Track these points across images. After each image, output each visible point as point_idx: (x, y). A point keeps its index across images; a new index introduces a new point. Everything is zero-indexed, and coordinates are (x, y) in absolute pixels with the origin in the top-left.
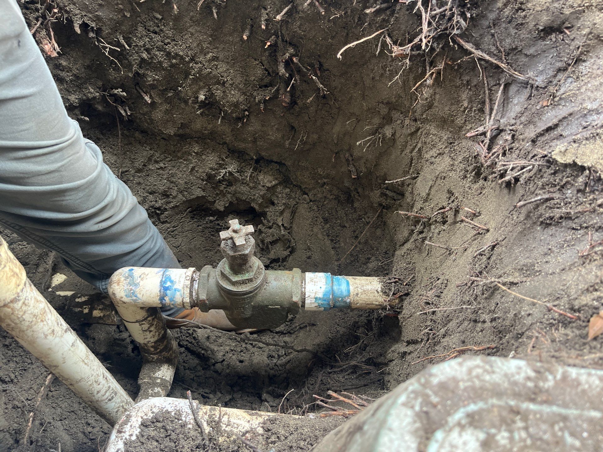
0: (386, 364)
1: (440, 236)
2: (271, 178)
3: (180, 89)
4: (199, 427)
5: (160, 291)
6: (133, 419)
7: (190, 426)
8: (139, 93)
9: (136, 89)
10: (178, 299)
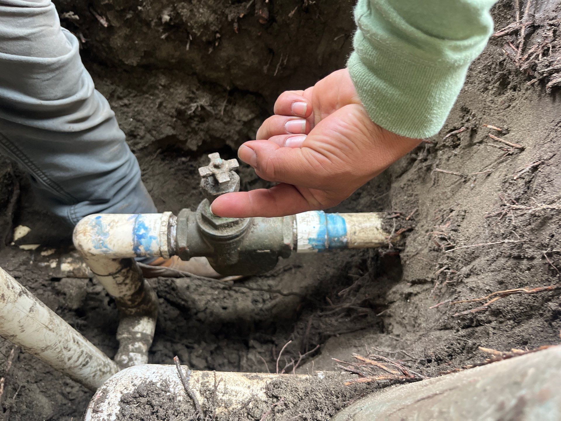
0: (386, 307)
1: (450, 162)
2: (246, 111)
3: (140, 8)
4: (191, 398)
5: (133, 240)
6: (111, 395)
7: (180, 398)
8: (94, 16)
9: (90, 12)
10: (155, 248)
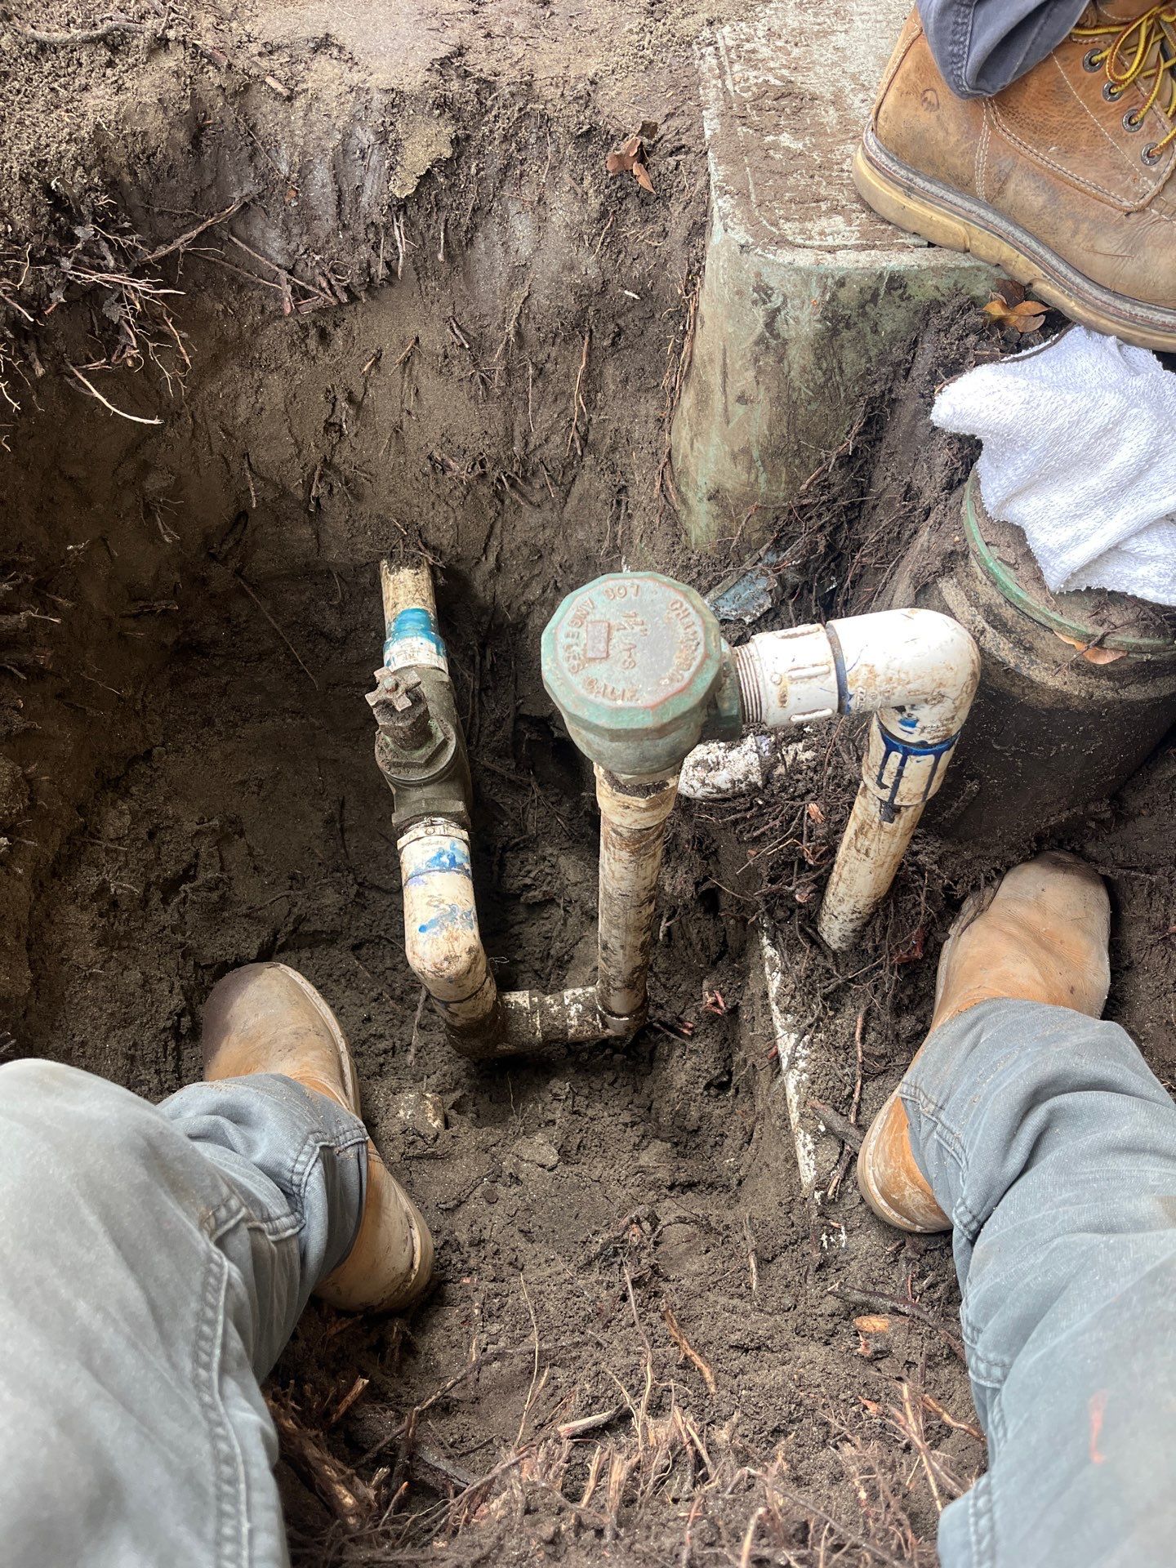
5: (458, 872)
10: (464, 846)
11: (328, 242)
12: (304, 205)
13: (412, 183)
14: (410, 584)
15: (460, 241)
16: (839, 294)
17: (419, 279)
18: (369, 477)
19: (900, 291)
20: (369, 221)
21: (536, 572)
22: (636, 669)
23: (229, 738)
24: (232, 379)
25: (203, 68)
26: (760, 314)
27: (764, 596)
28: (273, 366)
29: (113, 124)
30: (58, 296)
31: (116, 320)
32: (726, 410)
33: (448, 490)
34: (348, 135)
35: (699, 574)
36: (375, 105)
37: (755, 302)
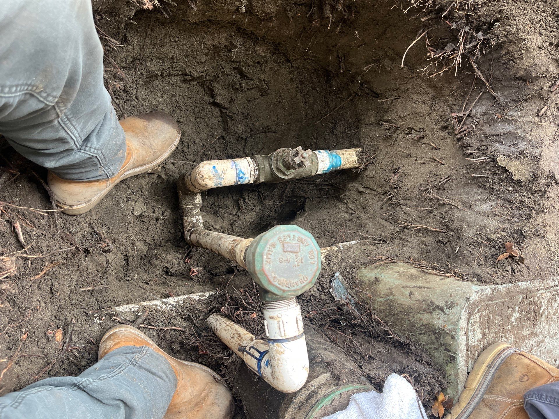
2: (265, 49)
5: (236, 180)
10: (247, 182)
11: (480, 130)
12: (495, 121)
13: (503, 164)
14: (351, 160)
15: (480, 182)
16: (448, 336)
17: (466, 166)
18: (392, 144)
19: (449, 360)
20: (489, 147)
21: (358, 206)
22: (279, 263)
23: (296, 91)
24: (427, 93)
25: (550, 81)
26: (442, 304)
27: (339, 297)
28: (432, 108)
29: (525, 46)
30: (454, 26)
31: (446, 48)
32: (408, 287)
33: (387, 174)
34: (523, 139)
35: (349, 272)
36: (535, 150)
37: (447, 302)
